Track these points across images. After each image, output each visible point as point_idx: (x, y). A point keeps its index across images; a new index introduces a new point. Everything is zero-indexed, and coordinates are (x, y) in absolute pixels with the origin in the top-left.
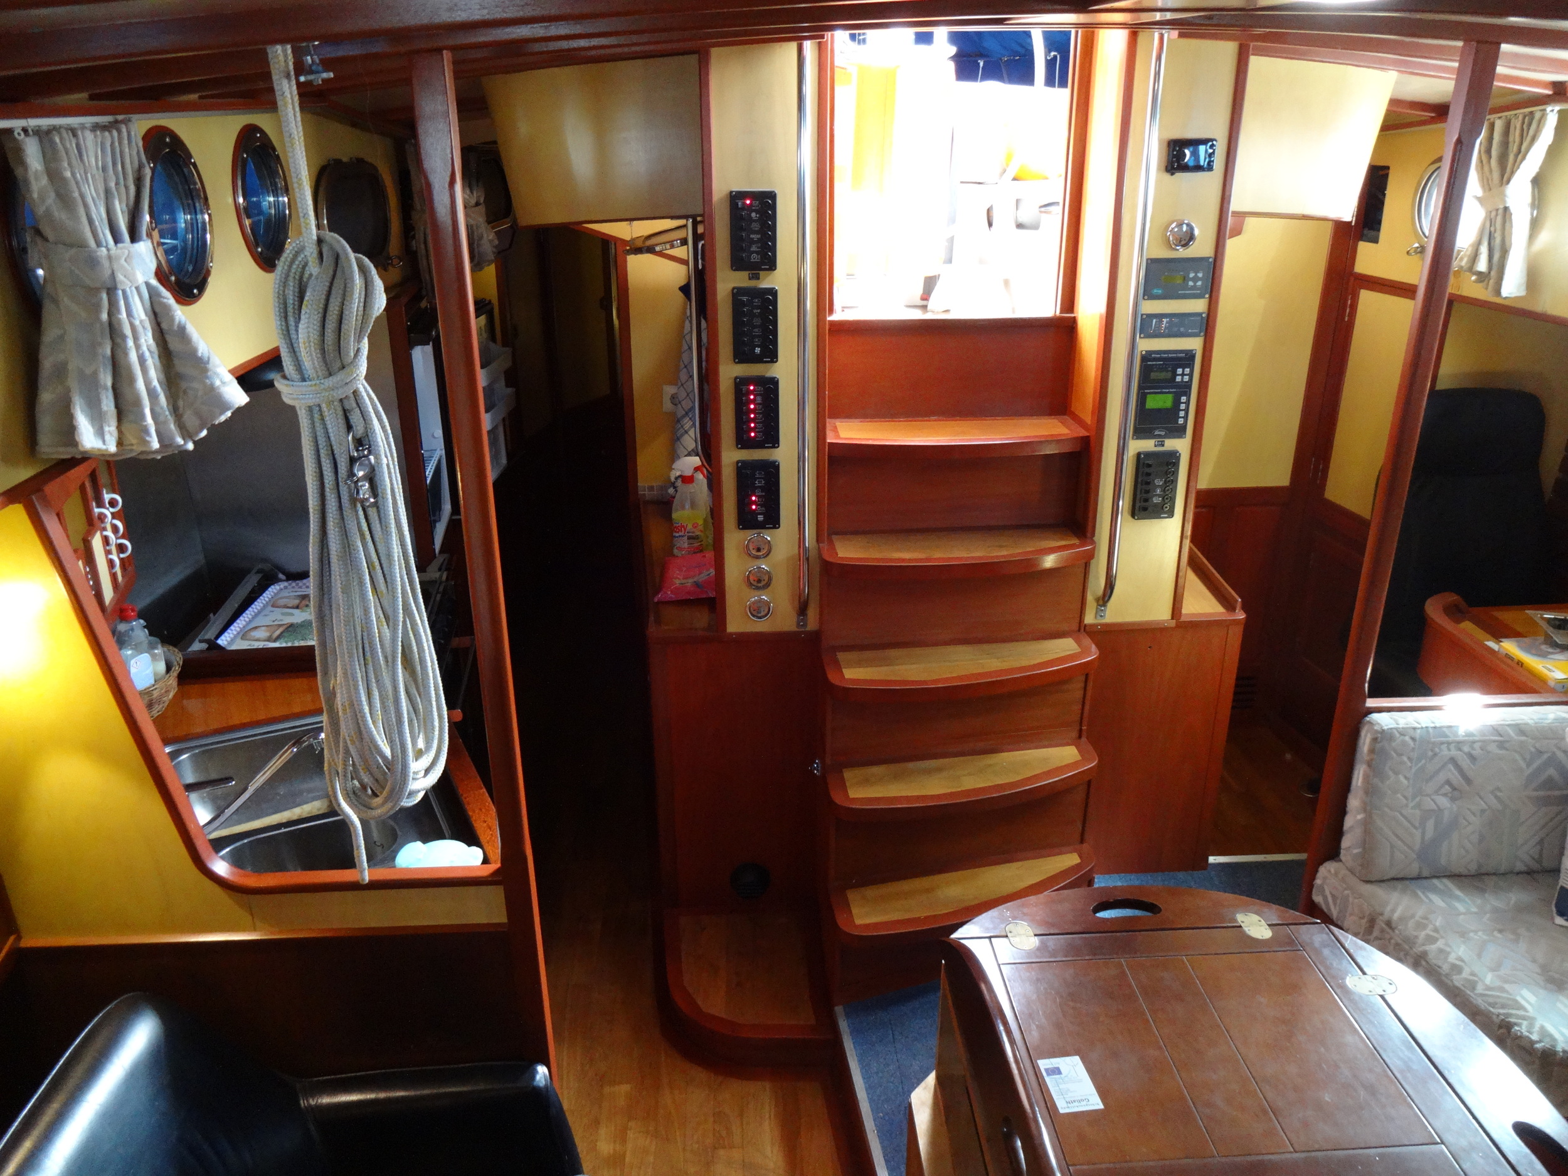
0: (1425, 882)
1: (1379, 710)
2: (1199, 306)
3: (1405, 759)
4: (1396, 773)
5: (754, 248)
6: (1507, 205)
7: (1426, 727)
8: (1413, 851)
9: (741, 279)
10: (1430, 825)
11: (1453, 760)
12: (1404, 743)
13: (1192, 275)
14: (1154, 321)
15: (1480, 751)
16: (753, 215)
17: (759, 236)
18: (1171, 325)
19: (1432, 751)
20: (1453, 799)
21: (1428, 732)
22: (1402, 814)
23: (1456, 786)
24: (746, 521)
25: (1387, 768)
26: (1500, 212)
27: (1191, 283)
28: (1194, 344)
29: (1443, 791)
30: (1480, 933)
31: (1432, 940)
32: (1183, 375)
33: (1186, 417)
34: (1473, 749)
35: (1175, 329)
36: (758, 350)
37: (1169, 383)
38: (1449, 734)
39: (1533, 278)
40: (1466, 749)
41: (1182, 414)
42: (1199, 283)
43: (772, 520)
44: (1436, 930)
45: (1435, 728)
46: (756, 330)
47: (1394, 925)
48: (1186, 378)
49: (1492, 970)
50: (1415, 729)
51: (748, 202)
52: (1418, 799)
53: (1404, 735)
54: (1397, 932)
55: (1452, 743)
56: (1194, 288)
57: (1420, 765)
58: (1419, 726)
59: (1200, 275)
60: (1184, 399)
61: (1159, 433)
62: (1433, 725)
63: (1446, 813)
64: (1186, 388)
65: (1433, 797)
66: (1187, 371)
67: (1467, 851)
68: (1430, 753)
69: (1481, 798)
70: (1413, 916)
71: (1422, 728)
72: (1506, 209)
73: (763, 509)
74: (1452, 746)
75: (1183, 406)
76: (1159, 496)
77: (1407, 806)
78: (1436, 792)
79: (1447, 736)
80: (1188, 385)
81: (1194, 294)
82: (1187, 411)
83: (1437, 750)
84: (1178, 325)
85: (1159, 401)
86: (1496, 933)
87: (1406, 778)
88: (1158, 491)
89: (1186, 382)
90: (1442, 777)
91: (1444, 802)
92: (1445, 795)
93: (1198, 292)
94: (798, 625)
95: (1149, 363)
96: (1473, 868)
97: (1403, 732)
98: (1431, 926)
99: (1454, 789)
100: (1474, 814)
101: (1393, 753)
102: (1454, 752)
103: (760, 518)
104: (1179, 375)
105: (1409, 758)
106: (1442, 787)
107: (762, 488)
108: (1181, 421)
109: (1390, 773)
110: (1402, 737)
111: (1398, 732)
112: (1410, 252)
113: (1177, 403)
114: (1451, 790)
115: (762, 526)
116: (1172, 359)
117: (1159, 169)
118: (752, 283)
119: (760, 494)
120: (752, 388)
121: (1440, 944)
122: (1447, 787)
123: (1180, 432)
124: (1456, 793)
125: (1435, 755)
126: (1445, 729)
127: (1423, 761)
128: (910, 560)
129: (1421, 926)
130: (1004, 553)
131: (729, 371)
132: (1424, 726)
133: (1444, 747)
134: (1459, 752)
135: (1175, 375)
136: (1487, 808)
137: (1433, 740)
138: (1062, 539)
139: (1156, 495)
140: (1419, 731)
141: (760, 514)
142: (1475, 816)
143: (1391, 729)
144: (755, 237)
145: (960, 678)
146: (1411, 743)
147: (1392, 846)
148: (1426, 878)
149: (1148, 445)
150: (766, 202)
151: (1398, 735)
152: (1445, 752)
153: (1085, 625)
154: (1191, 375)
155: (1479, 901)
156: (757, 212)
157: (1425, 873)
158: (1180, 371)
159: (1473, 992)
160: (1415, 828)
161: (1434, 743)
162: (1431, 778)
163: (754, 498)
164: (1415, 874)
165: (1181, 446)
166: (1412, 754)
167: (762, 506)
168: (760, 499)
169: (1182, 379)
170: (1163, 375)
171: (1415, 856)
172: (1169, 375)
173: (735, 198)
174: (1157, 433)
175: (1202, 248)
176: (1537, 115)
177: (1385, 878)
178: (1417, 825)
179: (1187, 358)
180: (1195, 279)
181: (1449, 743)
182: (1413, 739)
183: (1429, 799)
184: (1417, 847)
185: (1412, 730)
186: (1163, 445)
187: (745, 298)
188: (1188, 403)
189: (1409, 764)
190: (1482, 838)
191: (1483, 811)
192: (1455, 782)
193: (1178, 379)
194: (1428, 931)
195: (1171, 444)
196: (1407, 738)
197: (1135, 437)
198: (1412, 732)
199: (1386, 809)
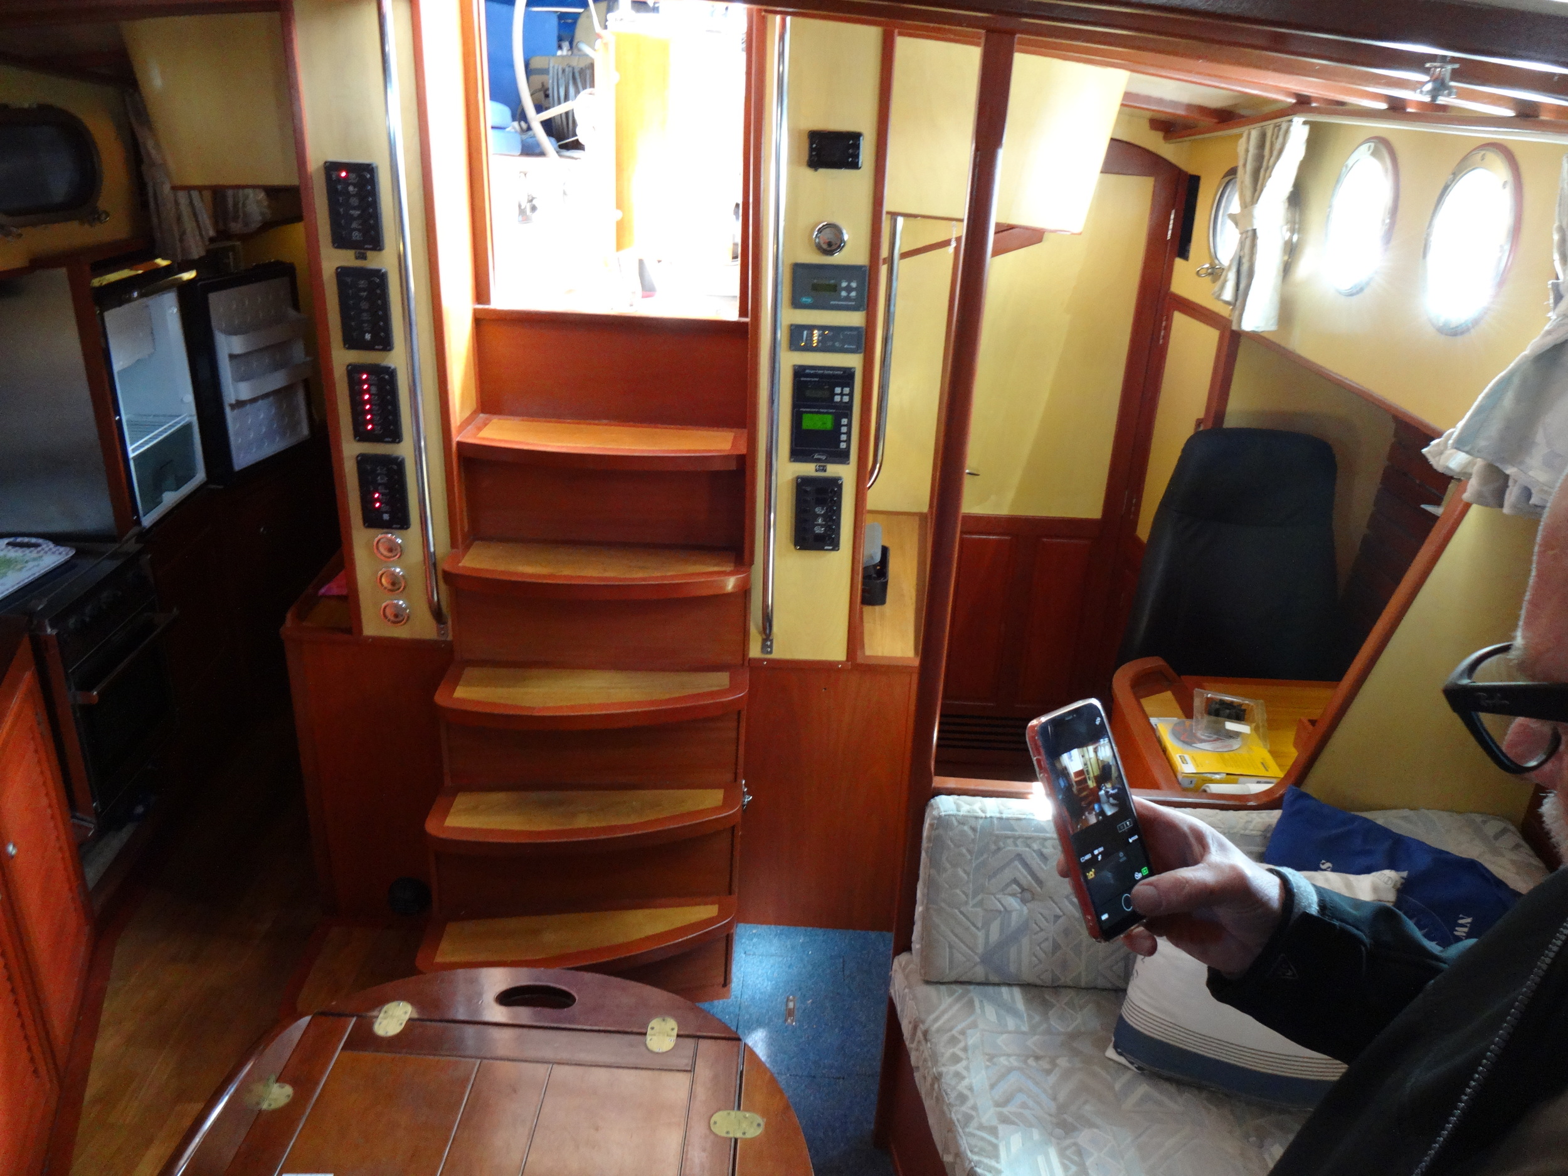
0: (990, 990)
1: (950, 792)
2: (854, 319)
3: (964, 851)
4: (955, 866)
5: (354, 225)
6: (1255, 228)
7: (991, 817)
8: (976, 953)
9: (346, 258)
10: (995, 927)
11: (1019, 857)
12: (963, 834)
13: (844, 284)
14: (805, 332)
15: (1052, 850)
16: (351, 188)
17: (358, 212)
18: (823, 339)
19: (995, 843)
20: (1024, 901)
21: (992, 823)
22: (961, 913)
23: (1026, 887)
24: (372, 520)
25: (944, 859)
26: (1250, 234)
27: (844, 294)
28: (852, 361)
29: (1009, 890)
30: (1012, 1059)
31: (956, 1059)
32: (842, 394)
33: (848, 441)
34: (1044, 846)
35: (829, 344)
36: (368, 336)
37: (825, 403)
38: (1016, 828)
39: (1286, 310)
40: (1035, 846)
41: (843, 437)
42: (853, 294)
43: (400, 521)
44: (965, 1049)
45: (1001, 819)
46: (365, 314)
47: (929, 1037)
48: (846, 399)
49: (998, 1104)
50: (977, 818)
51: (343, 174)
52: (980, 897)
53: (963, 824)
54: (929, 1045)
55: (1019, 838)
56: (848, 298)
57: (981, 859)
58: (983, 815)
59: (854, 285)
60: (844, 421)
61: (819, 457)
62: (998, 815)
63: (1014, 915)
64: (845, 410)
65: (997, 896)
66: (847, 390)
67: (1040, 961)
68: (993, 847)
69: (1054, 902)
70: (951, 1030)
71: (986, 818)
72: (1254, 231)
73: (388, 507)
74: (1019, 842)
75: (844, 429)
76: (822, 526)
77: (966, 903)
78: (1003, 890)
79: (1013, 830)
80: (849, 406)
81: (847, 305)
82: (849, 433)
83: (1001, 844)
84: (834, 339)
85: (818, 421)
86: (1031, 1062)
87: (965, 872)
88: (820, 521)
89: (846, 403)
90: (1007, 875)
91: (1013, 903)
92: (1013, 895)
93: (853, 303)
94: (439, 634)
95: (802, 379)
96: (1047, 978)
97: (963, 820)
98: (962, 1045)
99: (1023, 890)
100: (1046, 920)
101: (949, 842)
102: (1021, 849)
103: (386, 517)
104: (838, 394)
105: (969, 851)
106: (1008, 885)
107: (386, 486)
108: (843, 445)
109: (948, 866)
110: (961, 827)
111: (956, 819)
112: (1200, 272)
113: (837, 425)
114: (1020, 891)
115: (388, 526)
116: (829, 376)
117: (792, 162)
118: (359, 263)
119: (383, 491)
120: (364, 377)
121: (959, 1067)
122: (1014, 886)
123: (842, 457)
124: (1028, 895)
125: (999, 849)
126: (1012, 822)
127: (985, 856)
128: (531, 576)
129: (953, 1041)
130: (640, 575)
131: (342, 358)
132: (988, 815)
133: (1010, 841)
134: (1027, 849)
135: (833, 394)
136: (1061, 914)
137: (997, 832)
138: (715, 565)
139: (819, 525)
140: (981, 821)
141: (386, 512)
142: (1048, 922)
143: (949, 815)
144: (356, 213)
145: (572, 707)
146: (970, 833)
147: (951, 947)
148: (994, 984)
149: (808, 469)
150: (364, 175)
151: (955, 823)
152: (1011, 848)
153: (750, 659)
154: (851, 395)
155: (1037, 1018)
156: (355, 185)
157: (994, 978)
158: (838, 390)
159: (963, 1128)
160: (978, 928)
161: (997, 836)
162: (995, 874)
163: (377, 495)
164: (982, 979)
165: (845, 473)
166: (972, 846)
167: (387, 504)
168: (384, 497)
169: (842, 399)
170: (819, 394)
171: (978, 960)
172: (826, 394)
173: (331, 168)
174: (816, 456)
175: (854, 253)
176: (1284, 126)
177: (945, 980)
178: (980, 925)
179: (845, 377)
180: (849, 289)
181: (1015, 838)
182: (974, 829)
183: (993, 899)
184: (980, 949)
185: (974, 820)
186: (825, 471)
187: (349, 280)
188: (849, 425)
189: (969, 857)
190: (1056, 947)
191: (1057, 917)
192: (1024, 882)
193: (837, 399)
194: (957, 1050)
195: (833, 470)
196: (966, 828)
197: (792, 460)
198: (973, 822)
199: (943, 905)
